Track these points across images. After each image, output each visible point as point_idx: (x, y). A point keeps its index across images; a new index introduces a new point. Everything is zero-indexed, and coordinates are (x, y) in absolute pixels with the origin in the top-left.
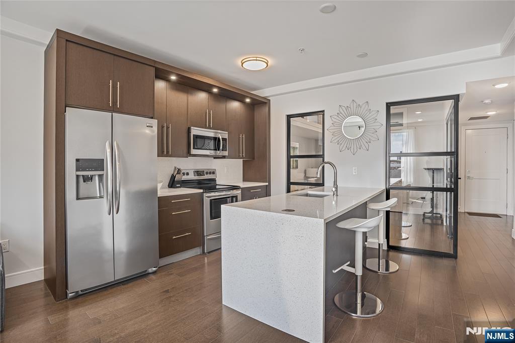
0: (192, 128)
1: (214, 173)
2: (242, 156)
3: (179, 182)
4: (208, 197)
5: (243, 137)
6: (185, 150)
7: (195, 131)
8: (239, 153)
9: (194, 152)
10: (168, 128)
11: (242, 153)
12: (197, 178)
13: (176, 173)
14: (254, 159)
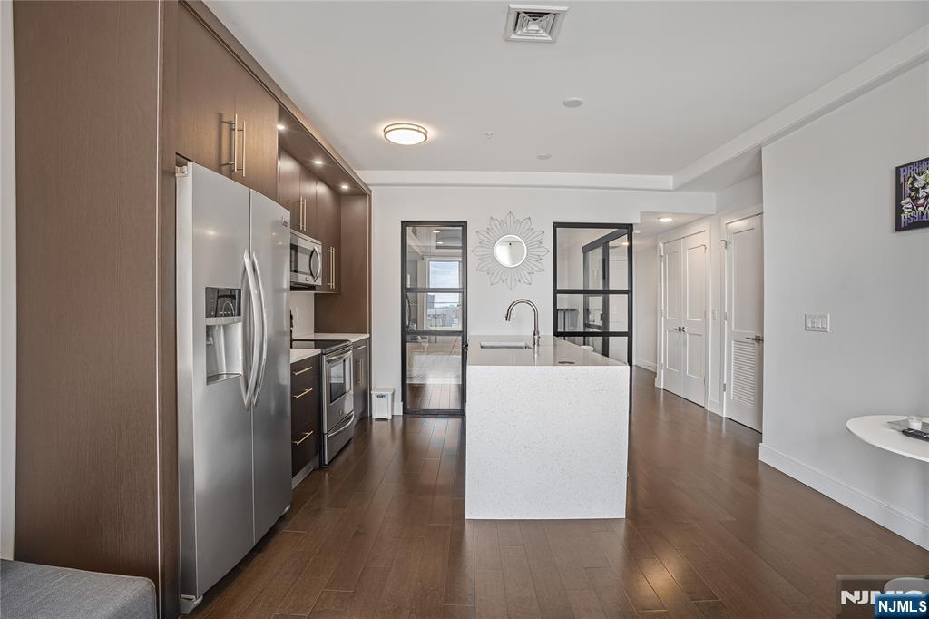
2: (332, 286)
5: (333, 252)
8: (329, 280)
11: (332, 282)
14: (340, 291)
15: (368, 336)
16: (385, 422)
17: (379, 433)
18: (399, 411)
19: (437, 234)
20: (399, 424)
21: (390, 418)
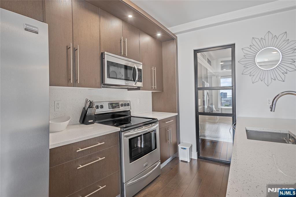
0: (106, 53)
1: (128, 105)
2: (155, 88)
3: (91, 117)
4: (127, 136)
5: (154, 69)
6: (99, 80)
7: (109, 57)
8: (152, 85)
9: (108, 81)
10: (75, 50)
11: (155, 86)
12: (111, 110)
13: (88, 106)
14: (163, 91)
15: (177, 114)
16: (187, 164)
17: (183, 169)
18: (195, 156)
19: (221, 65)
20: (195, 163)
21: (189, 161)
